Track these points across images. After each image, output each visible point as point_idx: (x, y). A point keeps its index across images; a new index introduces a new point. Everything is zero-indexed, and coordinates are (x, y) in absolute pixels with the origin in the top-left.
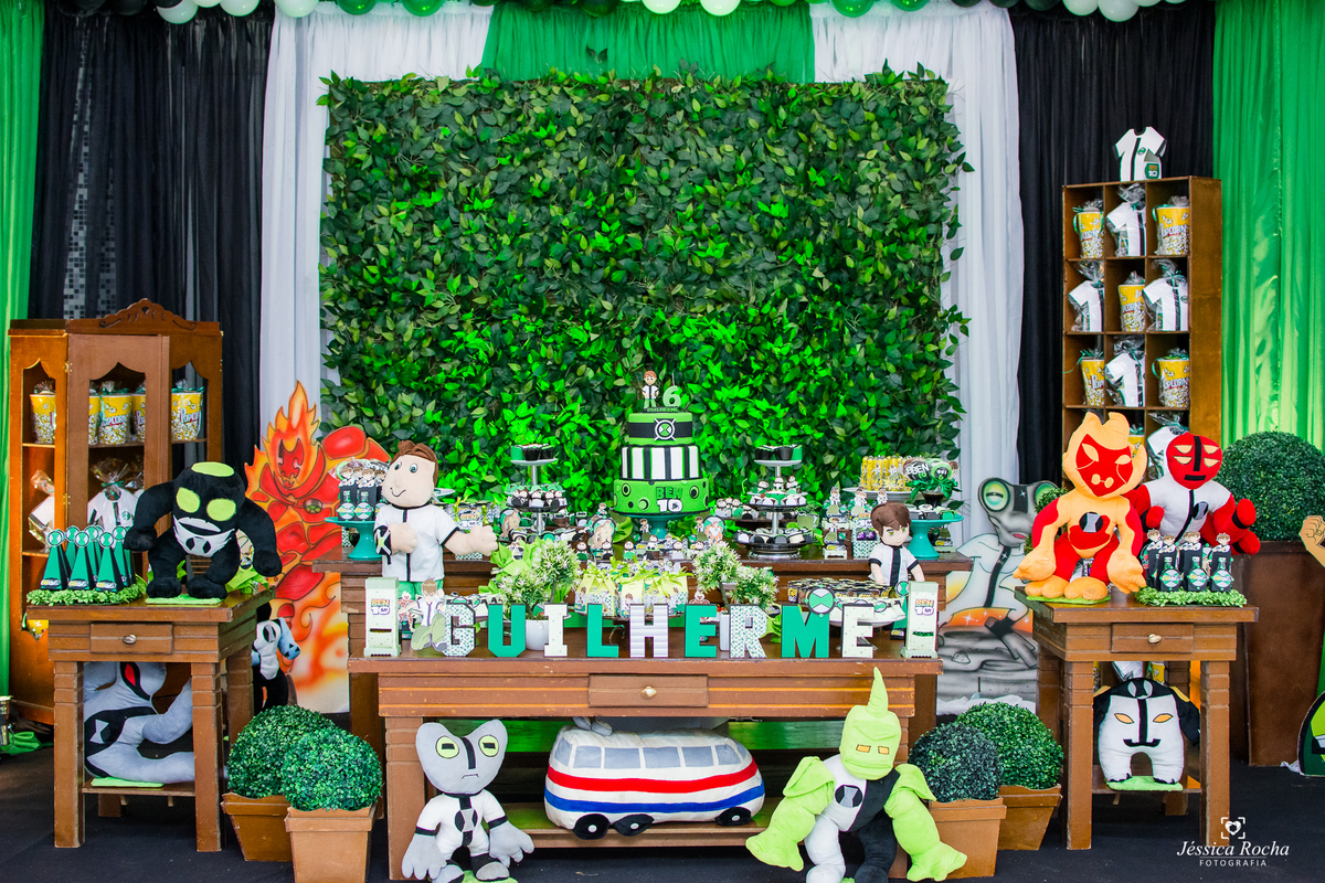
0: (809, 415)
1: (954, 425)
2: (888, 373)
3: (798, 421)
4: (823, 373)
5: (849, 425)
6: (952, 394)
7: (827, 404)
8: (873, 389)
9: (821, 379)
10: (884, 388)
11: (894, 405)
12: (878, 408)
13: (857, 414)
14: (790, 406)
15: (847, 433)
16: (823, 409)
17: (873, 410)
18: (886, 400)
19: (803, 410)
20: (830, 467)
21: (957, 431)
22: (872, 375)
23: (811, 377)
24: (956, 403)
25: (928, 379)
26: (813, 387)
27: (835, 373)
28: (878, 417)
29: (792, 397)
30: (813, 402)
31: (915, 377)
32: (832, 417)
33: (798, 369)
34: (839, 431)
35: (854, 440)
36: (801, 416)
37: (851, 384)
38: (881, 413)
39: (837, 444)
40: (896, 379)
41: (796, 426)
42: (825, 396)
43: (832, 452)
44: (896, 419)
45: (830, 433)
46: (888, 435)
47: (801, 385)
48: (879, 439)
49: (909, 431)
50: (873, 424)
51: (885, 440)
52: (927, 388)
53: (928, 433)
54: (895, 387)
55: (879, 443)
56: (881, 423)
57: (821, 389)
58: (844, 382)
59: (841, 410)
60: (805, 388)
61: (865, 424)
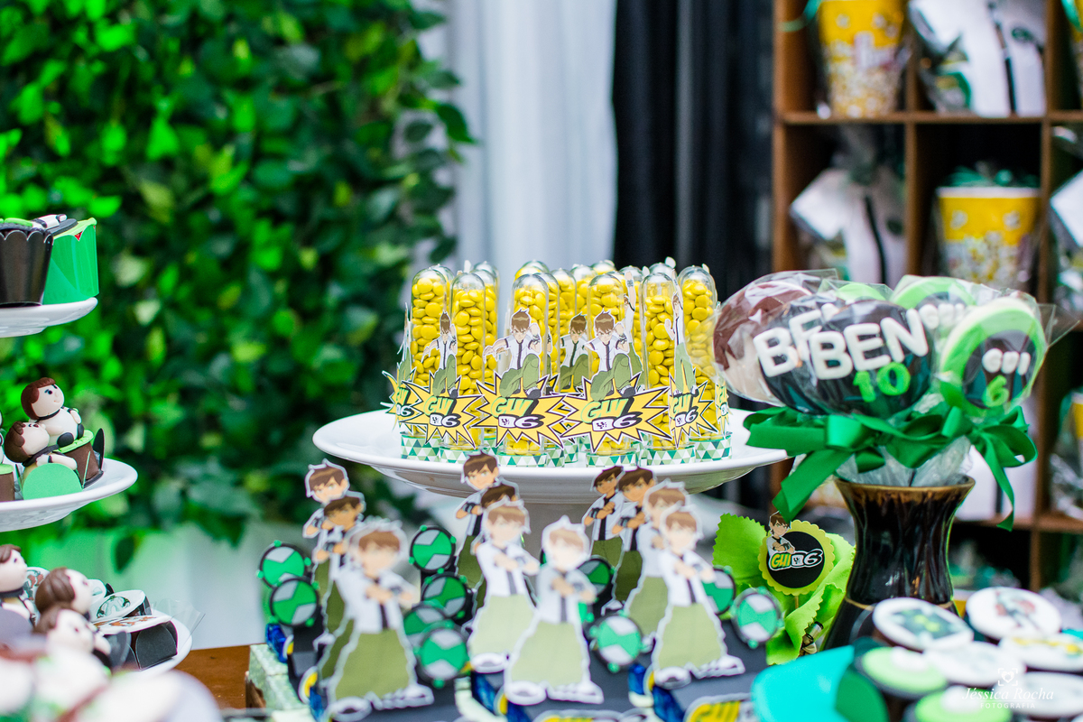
0: (77, 152)
1: (442, 177)
2: (280, 41)
3: (48, 170)
4: (113, 38)
5: (180, 181)
6: (438, 96)
7: (123, 121)
8: (245, 85)
9: (105, 56)
10: (271, 81)
11: (299, 120)
12: (260, 134)
13: (201, 151)
14: (26, 130)
15: (178, 198)
16: (113, 140)
17: (246, 140)
18: (283, 110)
19: (60, 140)
20: (134, 293)
21: (446, 195)
22: (242, 51)
23: (78, 51)
24: (453, 119)
25: (386, 57)
26: (85, 74)
27: (146, 37)
28: (257, 156)
29: (29, 101)
30: (83, 120)
31: (354, 51)
32: (135, 156)
33: (41, 26)
34: (157, 196)
35: (196, 221)
36: (52, 156)
37: (187, 69)
38: (271, 146)
39: (149, 232)
40: (305, 56)
41: (40, 182)
42: (117, 101)
43: (139, 251)
44: (307, 161)
45: (133, 204)
46: (287, 205)
47: (51, 71)
48: (261, 214)
49: (343, 194)
50: (248, 179)
51: (276, 218)
52: (385, 83)
53: (384, 200)
54: (297, 78)
55: (262, 231)
56: (271, 174)
57: (106, 82)
58: (168, 67)
59: (162, 140)
60: (63, 83)
61: (223, 173)
